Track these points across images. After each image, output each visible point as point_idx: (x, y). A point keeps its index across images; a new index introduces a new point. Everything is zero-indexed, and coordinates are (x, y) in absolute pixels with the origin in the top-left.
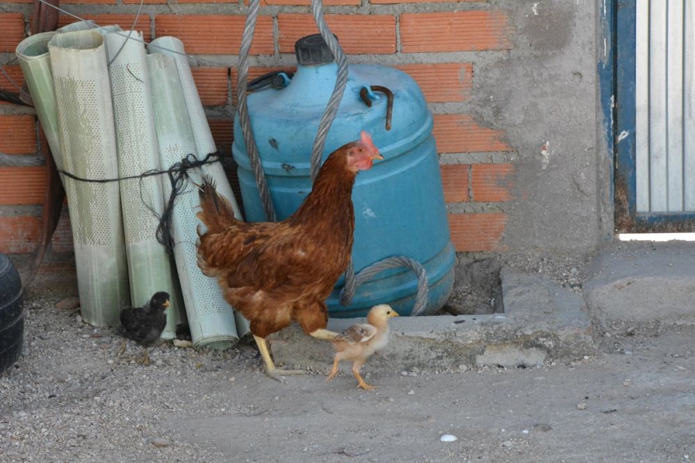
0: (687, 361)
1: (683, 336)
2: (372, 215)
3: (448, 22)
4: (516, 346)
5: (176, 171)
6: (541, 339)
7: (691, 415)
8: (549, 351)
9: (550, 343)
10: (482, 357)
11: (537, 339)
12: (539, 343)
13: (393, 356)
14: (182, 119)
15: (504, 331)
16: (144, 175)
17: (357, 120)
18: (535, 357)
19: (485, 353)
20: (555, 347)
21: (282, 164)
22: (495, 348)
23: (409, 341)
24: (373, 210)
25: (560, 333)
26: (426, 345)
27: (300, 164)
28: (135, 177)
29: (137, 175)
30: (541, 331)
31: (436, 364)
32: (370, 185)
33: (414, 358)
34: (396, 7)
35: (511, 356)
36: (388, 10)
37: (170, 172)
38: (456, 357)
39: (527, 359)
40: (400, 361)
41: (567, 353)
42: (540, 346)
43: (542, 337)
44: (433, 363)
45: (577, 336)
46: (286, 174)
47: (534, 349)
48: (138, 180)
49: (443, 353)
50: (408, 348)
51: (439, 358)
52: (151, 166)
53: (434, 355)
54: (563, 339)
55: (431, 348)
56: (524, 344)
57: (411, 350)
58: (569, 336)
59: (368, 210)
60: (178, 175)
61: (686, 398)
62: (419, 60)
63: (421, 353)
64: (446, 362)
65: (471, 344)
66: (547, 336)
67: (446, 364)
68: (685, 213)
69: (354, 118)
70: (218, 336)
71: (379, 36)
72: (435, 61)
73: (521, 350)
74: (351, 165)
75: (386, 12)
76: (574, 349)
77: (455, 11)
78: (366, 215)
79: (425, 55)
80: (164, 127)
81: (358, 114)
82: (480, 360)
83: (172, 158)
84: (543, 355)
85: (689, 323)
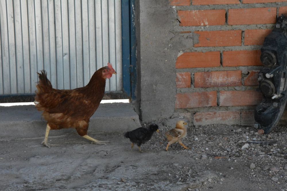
0: (4, 155)
1: (3, 145)
7: (5, 177)
61: (3, 171)
68: (4, 95)
74: (104, 76)
85: (5, 140)
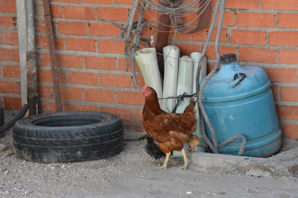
2: (233, 118)
3: (293, 53)
4: (261, 170)
5: (180, 98)
6: (271, 168)
8: (272, 173)
9: (273, 170)
10: (248, 172)
11: (269, 168)
12: (269, 169)
13: (220, 168)
14: (187, 80)
15: (257, 164)
16: (168, 98)
17: (228, 84)
18: (267, 174)
19: (250, 171)
20: (275, 172)
21: (204, 97)
22: (253, 169)
23: (226, 163)
24: (233, 117)
25: (277, 167)
26: (231, 165)
27: (209, 98)
28: (165, 98)
29: (166, 98)
30: (271, 165)
31: (233, 173)
32: (232, 108)
33: (226, 169)
34: (276, 47)
35: (258, 173)
36: (274, 47)
37: (178, 98)
38: (240, 171)
39: (264, 175)
40: (221, 170)
41: (278, 174)
42: (270, 171)
43: (271, 167)
44: (232, 172)
45: (283, 169)
46: (205, 101)
47: (267, 171)
48: (166, 99)
49: (236, 169)
50: (225, 166)
51: (234, 170)
52: (171, 95)
53: (233, 169)
54: (277, 169)
55: (232, 167)
56: (264, 169)
57: (226, 167)
58: (280, 168)
59: (231, 117)
60: (180, 99)
62: (283, 67)
63: (229, 168)
64: (236, 172)
65: (245, 167)
66: (273, 168)
67: (236, 173)
69: (227, 83)
70: (179, 155)
71: (271, 57)
72: (289, 67)
73: (262, 171)
75: (273, 48)
76: (280, 173)
77: (296, 50)
78: (230, 118)
79: (286, 65)
80: (180, 82)
81: (229, 82)
82: (247, 173)
83: (180, 93)
84: (270, 174)
